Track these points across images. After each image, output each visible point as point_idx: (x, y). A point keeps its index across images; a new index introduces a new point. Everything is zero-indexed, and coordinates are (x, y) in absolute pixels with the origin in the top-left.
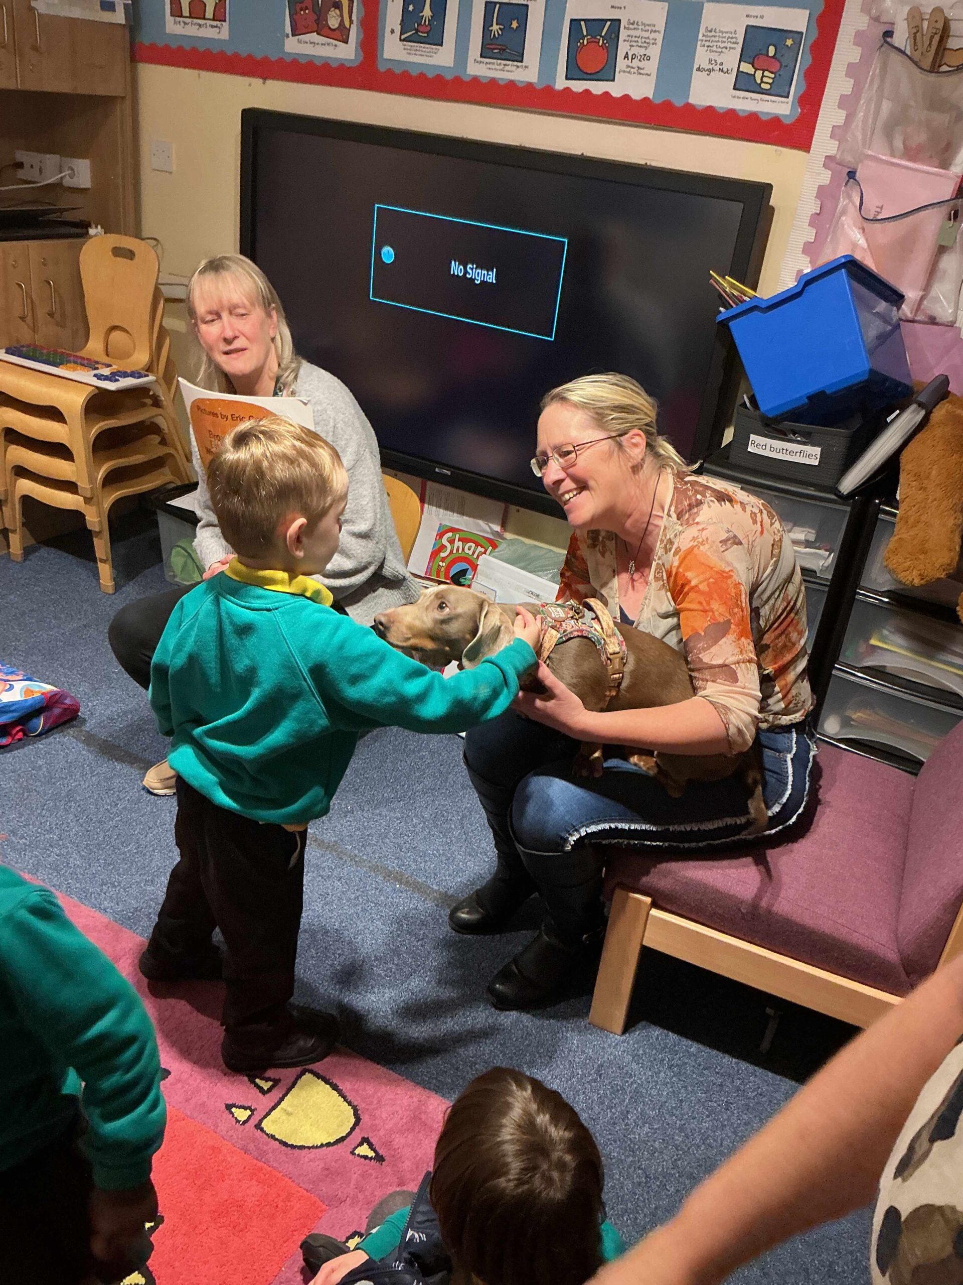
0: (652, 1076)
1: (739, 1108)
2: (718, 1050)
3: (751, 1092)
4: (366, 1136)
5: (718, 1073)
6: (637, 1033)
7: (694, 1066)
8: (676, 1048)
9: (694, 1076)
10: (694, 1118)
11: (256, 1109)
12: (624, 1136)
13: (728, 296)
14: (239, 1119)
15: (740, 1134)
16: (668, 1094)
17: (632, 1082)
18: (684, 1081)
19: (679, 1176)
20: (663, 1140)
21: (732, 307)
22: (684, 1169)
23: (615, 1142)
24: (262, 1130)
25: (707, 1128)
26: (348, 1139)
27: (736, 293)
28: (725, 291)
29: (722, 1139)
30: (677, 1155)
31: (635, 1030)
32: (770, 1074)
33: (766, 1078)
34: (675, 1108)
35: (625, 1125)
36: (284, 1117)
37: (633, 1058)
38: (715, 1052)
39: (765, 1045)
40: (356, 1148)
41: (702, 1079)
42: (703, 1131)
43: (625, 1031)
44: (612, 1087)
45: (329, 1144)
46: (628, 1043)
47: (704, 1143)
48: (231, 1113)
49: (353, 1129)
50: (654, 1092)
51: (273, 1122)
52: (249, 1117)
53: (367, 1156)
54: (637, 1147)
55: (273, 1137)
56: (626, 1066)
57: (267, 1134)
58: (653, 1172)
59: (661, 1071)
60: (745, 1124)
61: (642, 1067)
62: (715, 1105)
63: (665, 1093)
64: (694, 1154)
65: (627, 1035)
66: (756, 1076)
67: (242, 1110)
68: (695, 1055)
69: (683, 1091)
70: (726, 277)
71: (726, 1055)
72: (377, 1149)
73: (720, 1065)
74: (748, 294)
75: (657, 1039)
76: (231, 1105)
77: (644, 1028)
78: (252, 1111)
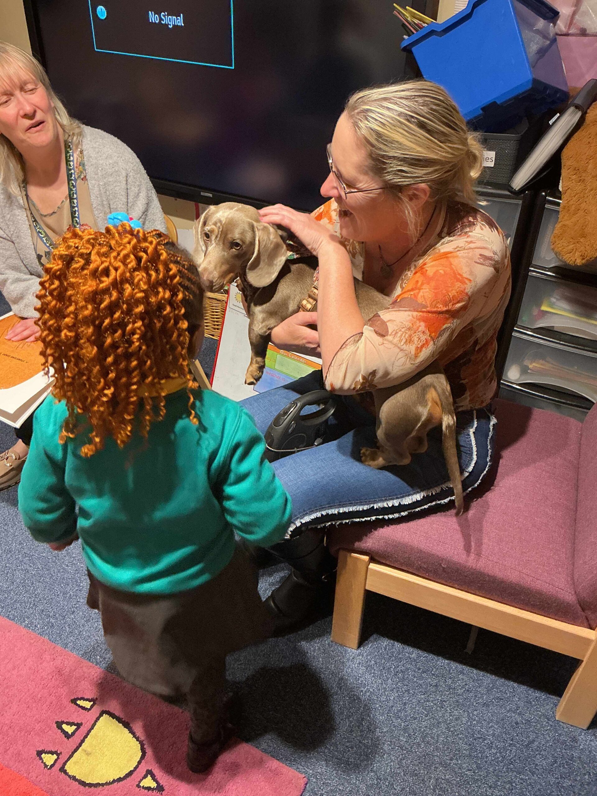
0: (382, 684)
1: (451, 705)
2: (434, 654)
3: (461, 689)
4: (150, 769)
5: (433, 675)
6: (370, 645)
7: (415, 671)
8: (400, 656)
9: (415, 680)
10: (415, 719)
11: (61, 753)
12: (360, 742)
13: (410, 24)
14: (47, 764)
15: (452, 729)
16: (394, 699)
17: (366, 691)
18: (407, 685)
19: (404, 774)
20: (391, 742)
21: (413, 33)
22: (408, 767)
23: (352, 748)
24: (65, 772)
25: (426, 727)
26: (135, 773)
27: (416, 21)
28: (407, 21)
29: (438, 736)
30: (402, 755)
31: (368, 644)
32: (475, 671)
33: (472, 675)
34: (400, 711)
35: (361, 732)
36: (84, 757)
37: (367, 669)
38: (431, 656)
39: (471, 645)
40: (140, 782)
41: (421, 682)
42: (422, 730)
43: (359, 647)
44: (350, 698)
45: (120, 780)
46: (363, 656)
47: (423, 742)
48: (41, 759)
49: (139, 763)
50: (383, 698)
51: (75, 763)
52: (56, 761)
53: (150, 787)
54: (370, 751)
55: (74, 778)
56: (361, 677)
57: (69, 776)
58: (383, 773)
59: (388, 678)
60: (456, 720)
61: (373, 676)
62: (432, 704)
63: (392, 698)
64: (416, 752)
65: (362, 648)
66: (464, 674)
67: (50, 755)
68: (415, 660)
69: (406, 694)
70: (407, 7)
71: (440, 658)
72: (158, 779)
73: (435, 668)
74: (427, 22)
75: (385, 649)
76: (41, 751)
77: (375, 640)
78: (58, 755)
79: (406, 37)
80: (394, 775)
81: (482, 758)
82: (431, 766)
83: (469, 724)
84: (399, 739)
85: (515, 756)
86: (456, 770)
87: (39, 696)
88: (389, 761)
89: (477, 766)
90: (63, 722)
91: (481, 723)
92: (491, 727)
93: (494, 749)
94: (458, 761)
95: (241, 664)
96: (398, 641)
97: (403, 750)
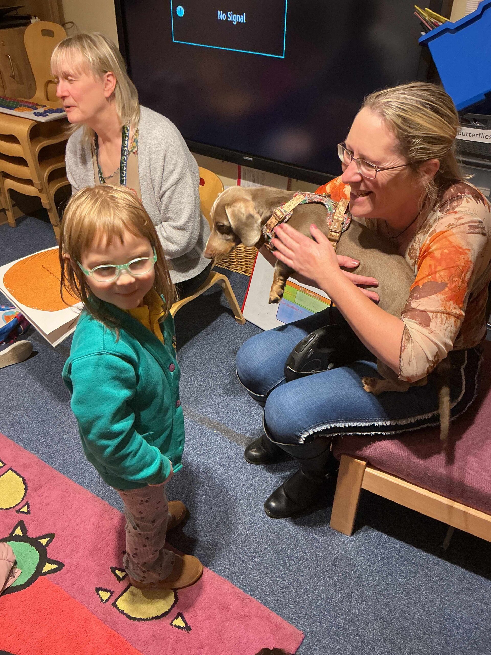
0: (370, 566)
1: (426, 590)
2: (415, 547)
3: (436, 577)
4: (181, 612)
5: (414, 563)
6: (361, 534)
7: (398, 559)
8: (387, 545)
9: (398, 565)
10: (396, 597)
11: (114, 591)
12: (349, 611)
13: (427, 22)
14: (103, 599)
15: (426, 609)
16: (379, 579)
17: (356, 571)
18: (391, 569)
19: (384, 641)
20: (375, 614)
21: (430, 30)
22: (387, 636)
23: (342, 615)
24: (116, 606)
25: (405, 605)
26: (169, 613)
27: (433, 20)
28: (425, 20)
29: (414, 613)
30: (383, 625)
31: (359, 533)
32: (449, 564)
33: (446, 567)
34: (383, 589)
35: (350, 603)
36: (131, 597)
37: (358, 553)
38: (412, 548)
39: (447, 542)
40: (173, 621)
41: (402, 568)
42: (401, 607)
43: (353, 534)
44: (343, 574)
45: (157, 617)
46: (355, 542)
47: (401, 616)
48: (99, 594)
49: (173, 606)
50: (370, 578)
51: (124, 601)
52: (110, 597)
53: (180, 626)
54: (356, 619)
55: (122, 612)
56: (352, 559)
57: (119, 610)
58: (367, 638)
59: (375, 562)
60: (430, 602)
62: (411, 587)
63: (377, 579)
64: (395, 624)
65: (355, 536)
66: (439, 565)
67: (105, 592)
68: (399, 550)
69: (389, 577)
70: (426, 9)
71: (420, 550)
72: (187, 621)
73: (415, 557)
74: (442, 21)
75: (374, 539)
76: (98, 588)
77: (366, 530)
78: (112, 593)
79: (423, 33)
80: (375, 641)
81: (450, 636)
82: (406, 637)
83: (441, 606)
84: (381, 612)
85: (479, 637)
86: (428, 643)
87: (99, 546)
88: (372, 629)
89: (446, 642)
90: (116, 568)
91: (451, 607)
92: (460, 611)
93: (462, 629)
94: (430, 635)
95: (256, 538)
96: (385, 533)
97: (384, 621)
